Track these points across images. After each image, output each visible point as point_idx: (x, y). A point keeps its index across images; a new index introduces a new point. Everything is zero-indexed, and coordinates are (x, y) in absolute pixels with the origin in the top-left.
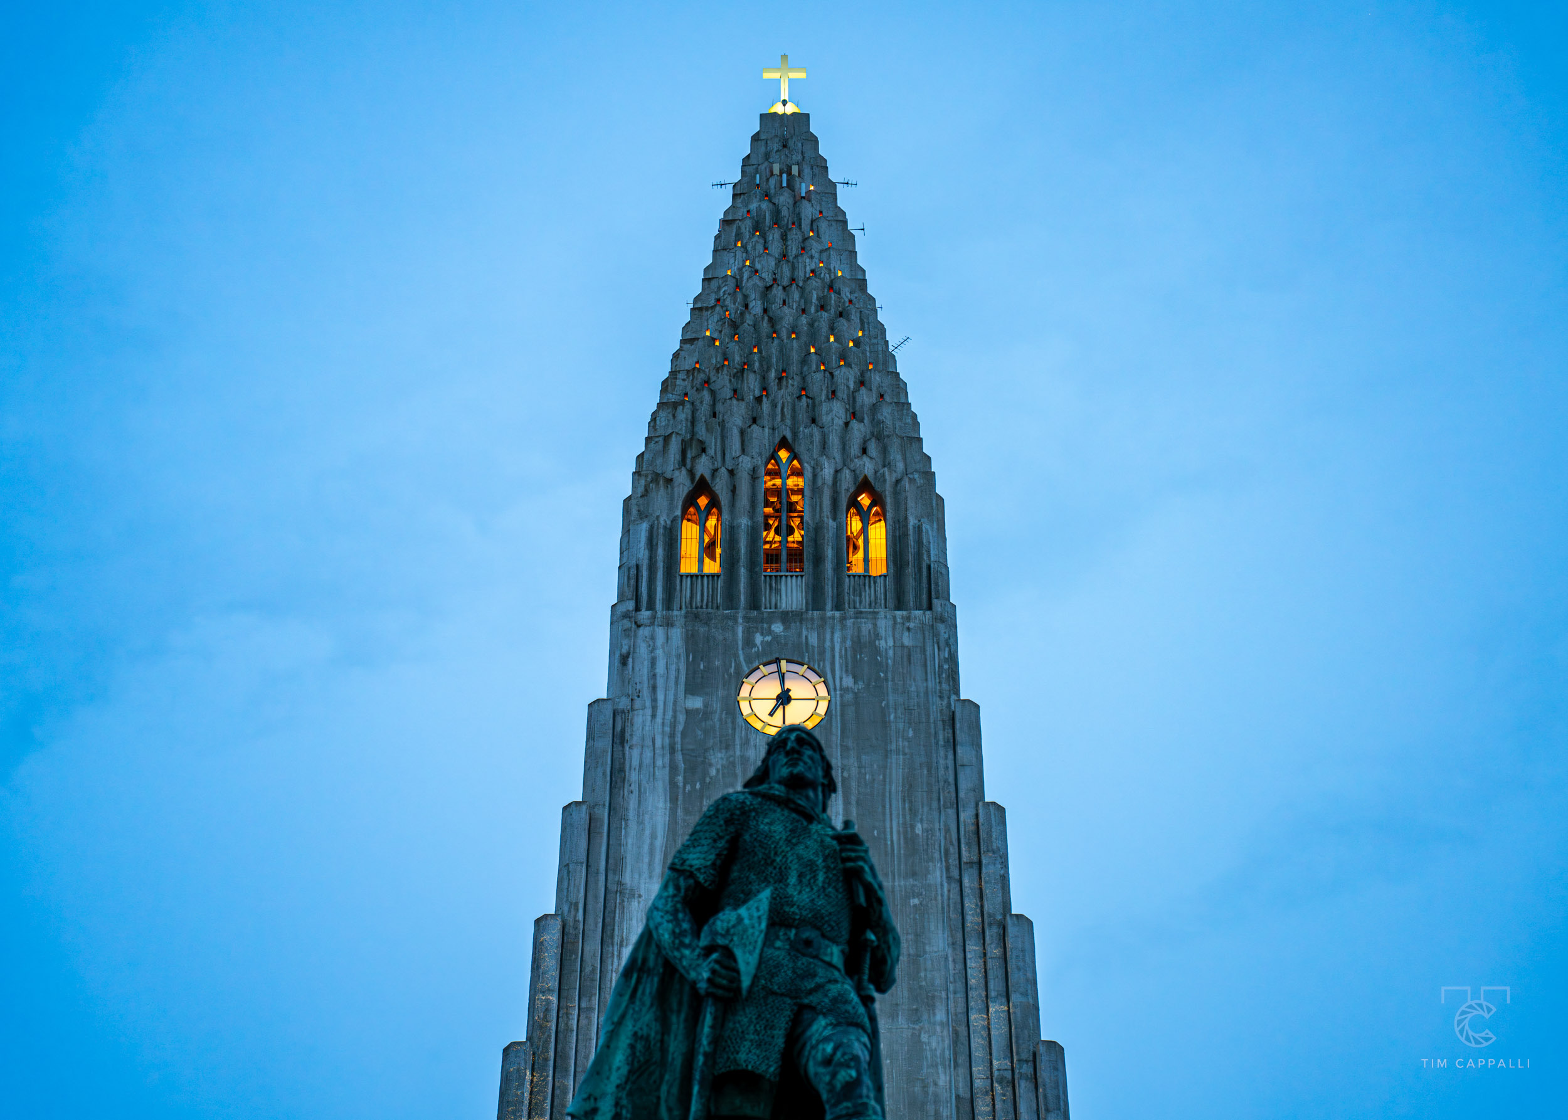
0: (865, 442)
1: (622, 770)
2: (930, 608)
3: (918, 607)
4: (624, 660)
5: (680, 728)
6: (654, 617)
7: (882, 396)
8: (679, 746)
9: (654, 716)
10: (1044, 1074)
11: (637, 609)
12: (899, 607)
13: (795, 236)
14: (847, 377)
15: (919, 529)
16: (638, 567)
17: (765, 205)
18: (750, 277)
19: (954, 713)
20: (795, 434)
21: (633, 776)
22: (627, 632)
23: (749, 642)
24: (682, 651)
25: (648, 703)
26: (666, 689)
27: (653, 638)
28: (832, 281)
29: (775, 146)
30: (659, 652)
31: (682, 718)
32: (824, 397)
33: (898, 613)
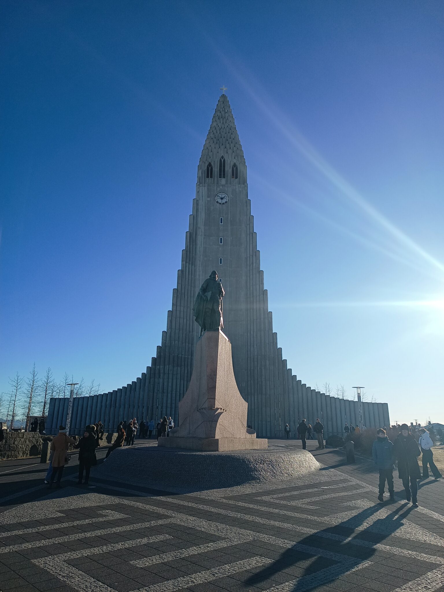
0: (235, 156)
1: (198, 209)
2: (244, 184)
3: (242, 184)
4: (198, 192)
5: (206, 203)
6: (202, 185)
7: (238, 149)
8: (206, 206)
9: (203, 201)
10: (257, 254)
11: (200, 184)
12: (239, 184)
13: (224, 120)
14: (232, 145)
15: (243, 171)
16: (200, 177)
17: (220, 114)
18: (218, 127)
19: (247, 201)
20: (224, 155)
21: (200, 210)
22: (199, 188)
23: (217, 189)
24: (207, 191)
25: (202, 199)
26: (204, 197)
27: (202, 189)
28: (230, 128)
29: (222, 103)
30: (203, 191)
31: (207, 201)
32: (229, 149)
33: (239, 185)
